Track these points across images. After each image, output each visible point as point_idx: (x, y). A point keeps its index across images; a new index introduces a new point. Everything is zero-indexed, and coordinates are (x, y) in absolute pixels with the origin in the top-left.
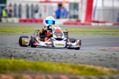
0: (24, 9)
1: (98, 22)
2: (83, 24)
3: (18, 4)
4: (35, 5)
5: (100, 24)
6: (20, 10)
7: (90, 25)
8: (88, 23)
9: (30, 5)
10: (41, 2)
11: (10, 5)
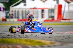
0: (20, 13)
1: (65, 20)
2: (56, 21)
3: (17, 10)
4: (27, 10)
5: (67, 21)
6: (18, 14)
7: (60, 21)
8: (59, 20)
9: (24, 10)
10: (31, 9)
11: (12, 11)
